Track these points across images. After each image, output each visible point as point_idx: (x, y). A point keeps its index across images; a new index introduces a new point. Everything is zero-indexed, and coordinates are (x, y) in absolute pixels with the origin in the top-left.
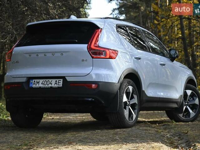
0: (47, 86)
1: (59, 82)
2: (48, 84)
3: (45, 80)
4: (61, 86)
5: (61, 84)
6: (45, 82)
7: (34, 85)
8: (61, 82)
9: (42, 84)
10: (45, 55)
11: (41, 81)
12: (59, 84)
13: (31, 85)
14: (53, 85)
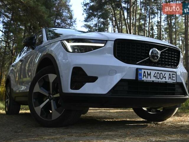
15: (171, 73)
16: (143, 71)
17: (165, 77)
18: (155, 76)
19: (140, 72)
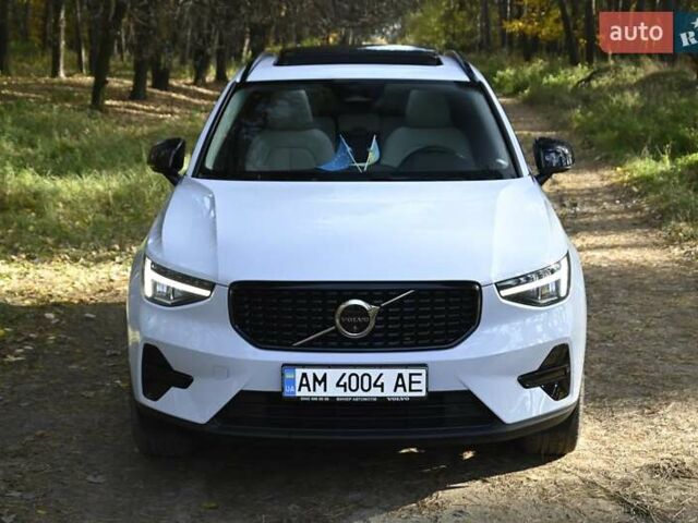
15: (406, 373)
16: (299, 372)
17: (379, 383)
18: (342, 383)
19: (288, 376)
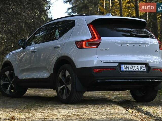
0: (135, 70)
1: (143, 67)
2: (136, 69)
3: (132, 65)
4: (145, 70)
5: (145, 68)
6: (133, 67)
7: (125, 69)
8: (145, 67)
9: (131, 68)
10: (134, 46)
11: (130, 66)
12: (144, 69)
13: (122, 69)
14: (140, 70)
